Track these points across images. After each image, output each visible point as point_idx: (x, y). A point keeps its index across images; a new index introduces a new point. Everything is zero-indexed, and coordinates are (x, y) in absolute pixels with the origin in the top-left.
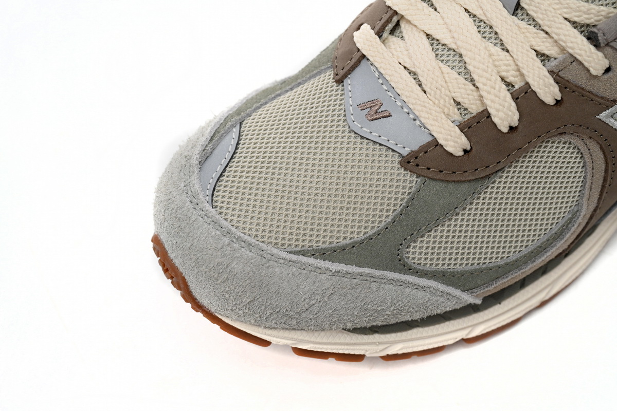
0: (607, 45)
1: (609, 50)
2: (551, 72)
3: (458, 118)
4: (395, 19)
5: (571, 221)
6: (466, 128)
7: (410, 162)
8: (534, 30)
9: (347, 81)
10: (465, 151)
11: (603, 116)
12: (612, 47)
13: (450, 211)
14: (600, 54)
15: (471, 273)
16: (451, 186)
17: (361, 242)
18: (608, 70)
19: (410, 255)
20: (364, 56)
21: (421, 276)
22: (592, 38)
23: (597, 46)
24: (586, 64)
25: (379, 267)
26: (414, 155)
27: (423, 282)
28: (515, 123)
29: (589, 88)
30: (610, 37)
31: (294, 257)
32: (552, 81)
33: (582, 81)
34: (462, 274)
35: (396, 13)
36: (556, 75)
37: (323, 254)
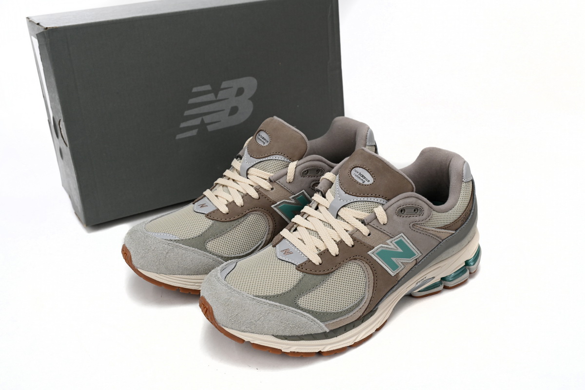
0: (368, 224)
1: (369, 226)
2: (349, 234)
3: (317, 252)
4: (295, 226)
5: (362, 300)
6: (320, 255)
7: (299, 268)
8: (344, 222)
9: (277, 246)
10: (320, 264)
11: (369, 253)
12: (370, 225)
13: (315, 286)
14: (366, 227)
15: (324, 313)
16: (315, 276)
17: (281, 295)
18: (369, 235)
19: (299, 303)
20: (284, 237)
21: (304, 311)
22: (363, 222)
23: (365, 225)
24: (361, 231)
25: (287, 305)
26: (301, 265)
27: (305, 313)
28: (337, 253)
29: (363, 241)
30: (369, 221)
31: (255, 298)
32: (349, 237)
33: (360, 238)
34: (320, 313)
35: (296, 224)
36: (351, 235)
37: (266, 297)
